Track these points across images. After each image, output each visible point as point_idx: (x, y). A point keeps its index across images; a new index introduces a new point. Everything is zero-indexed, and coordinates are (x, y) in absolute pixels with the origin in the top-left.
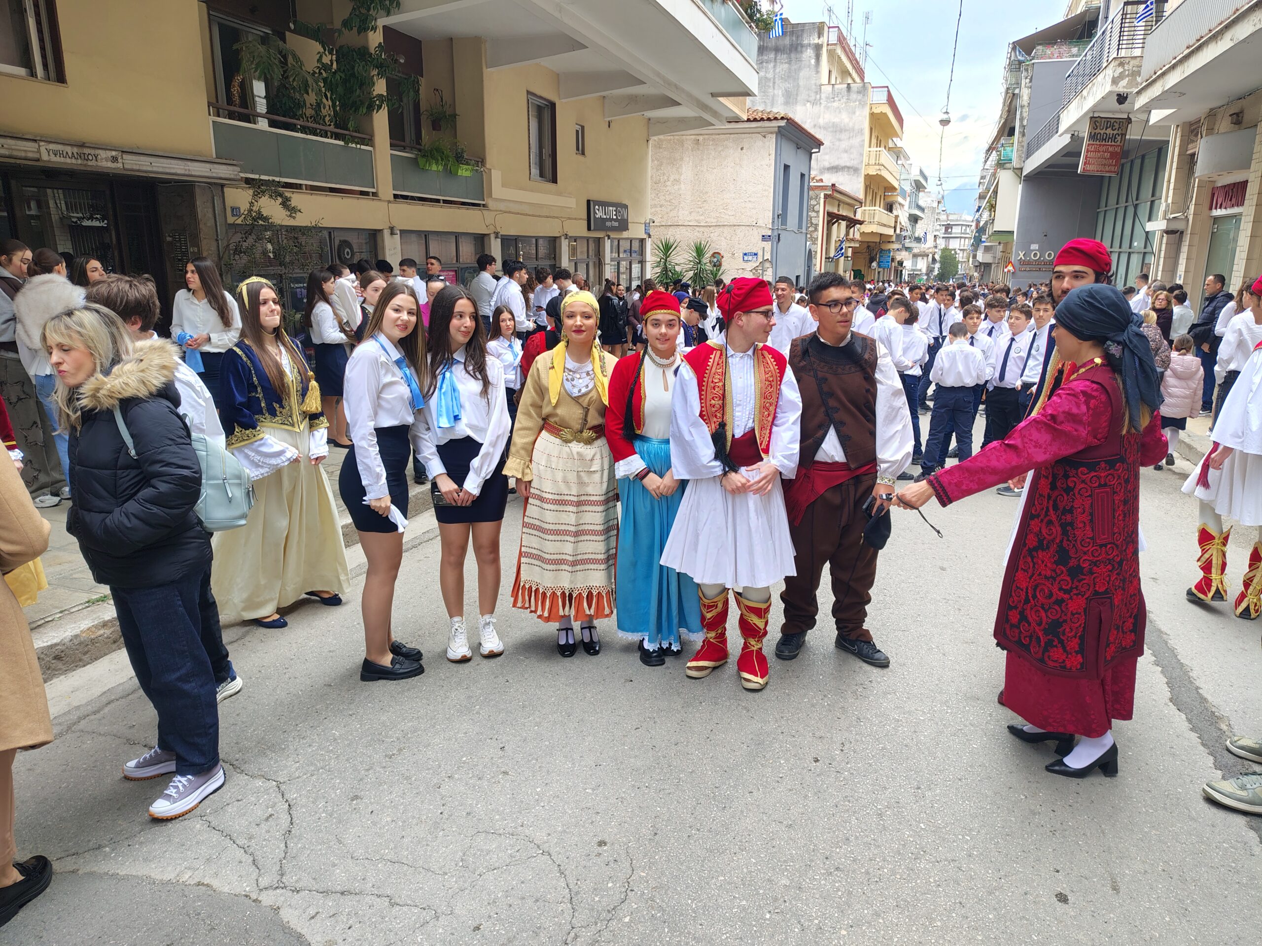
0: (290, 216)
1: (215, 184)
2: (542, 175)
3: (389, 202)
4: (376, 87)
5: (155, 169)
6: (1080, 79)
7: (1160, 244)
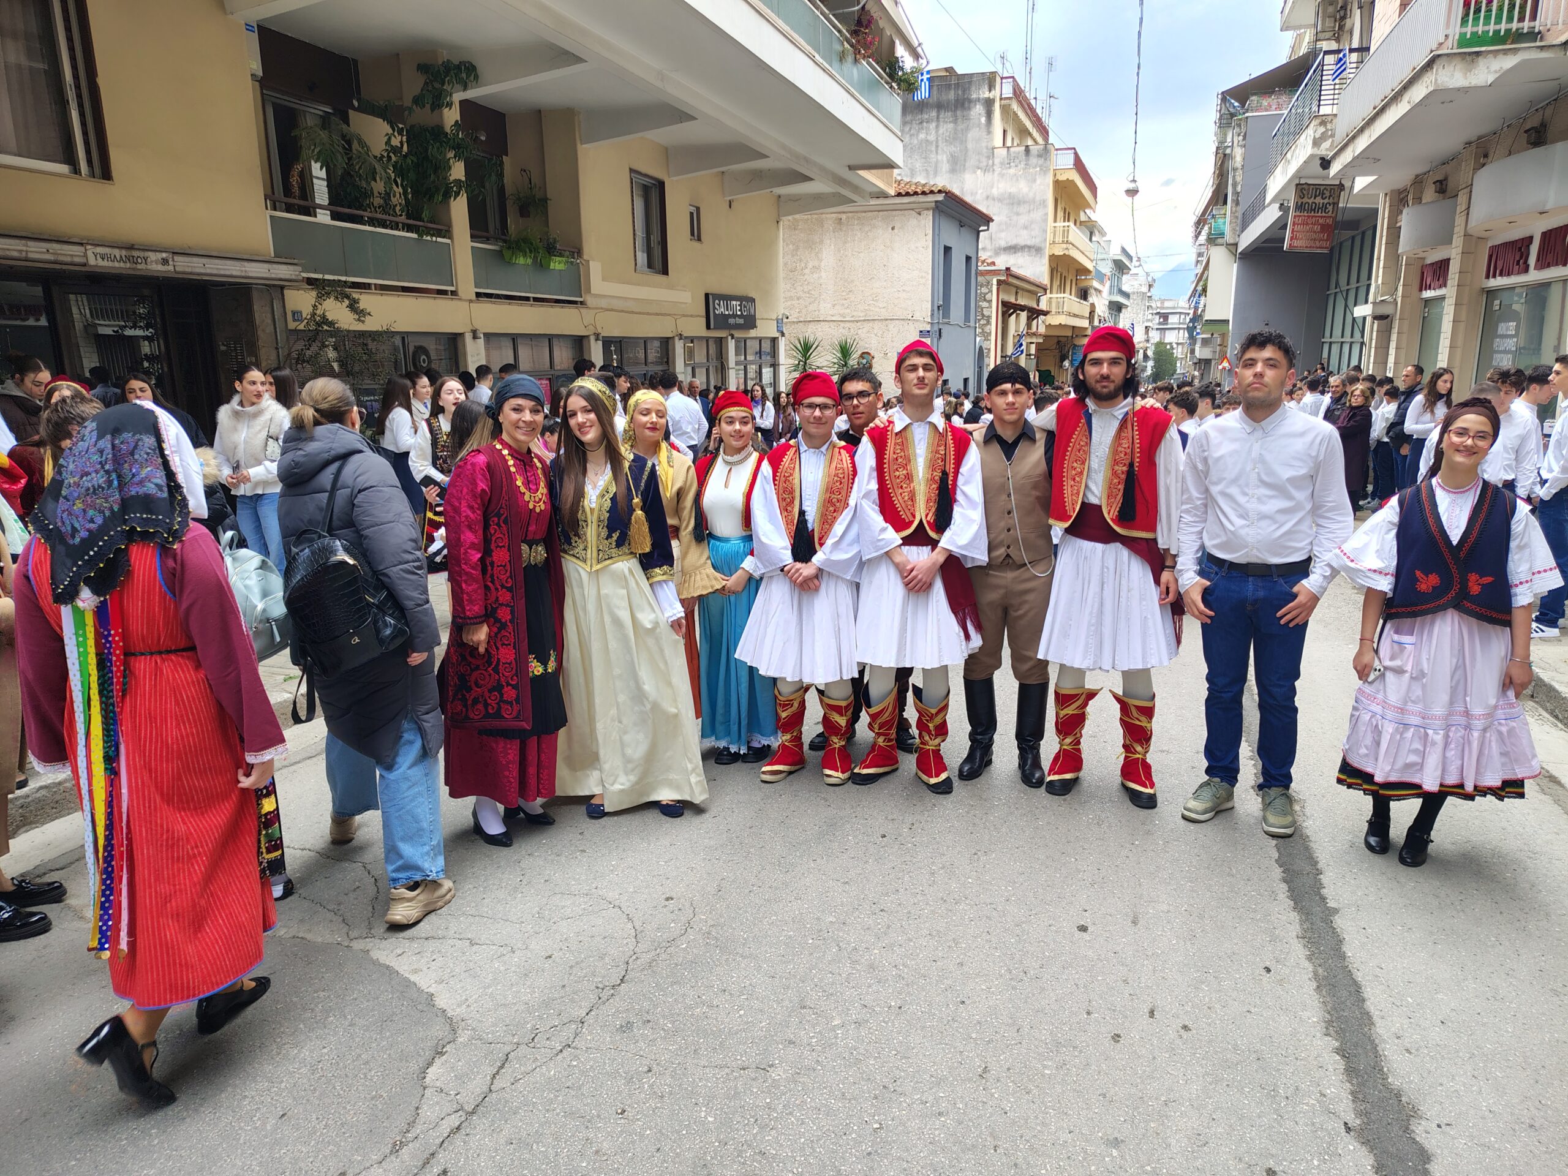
0: (359, 320)
1: (275, 285)
2: (649, 265)
3: (471, 301)
4: (453, 172)
5: (209, 271)
6: (1286, 139)
7: (1372, 331)
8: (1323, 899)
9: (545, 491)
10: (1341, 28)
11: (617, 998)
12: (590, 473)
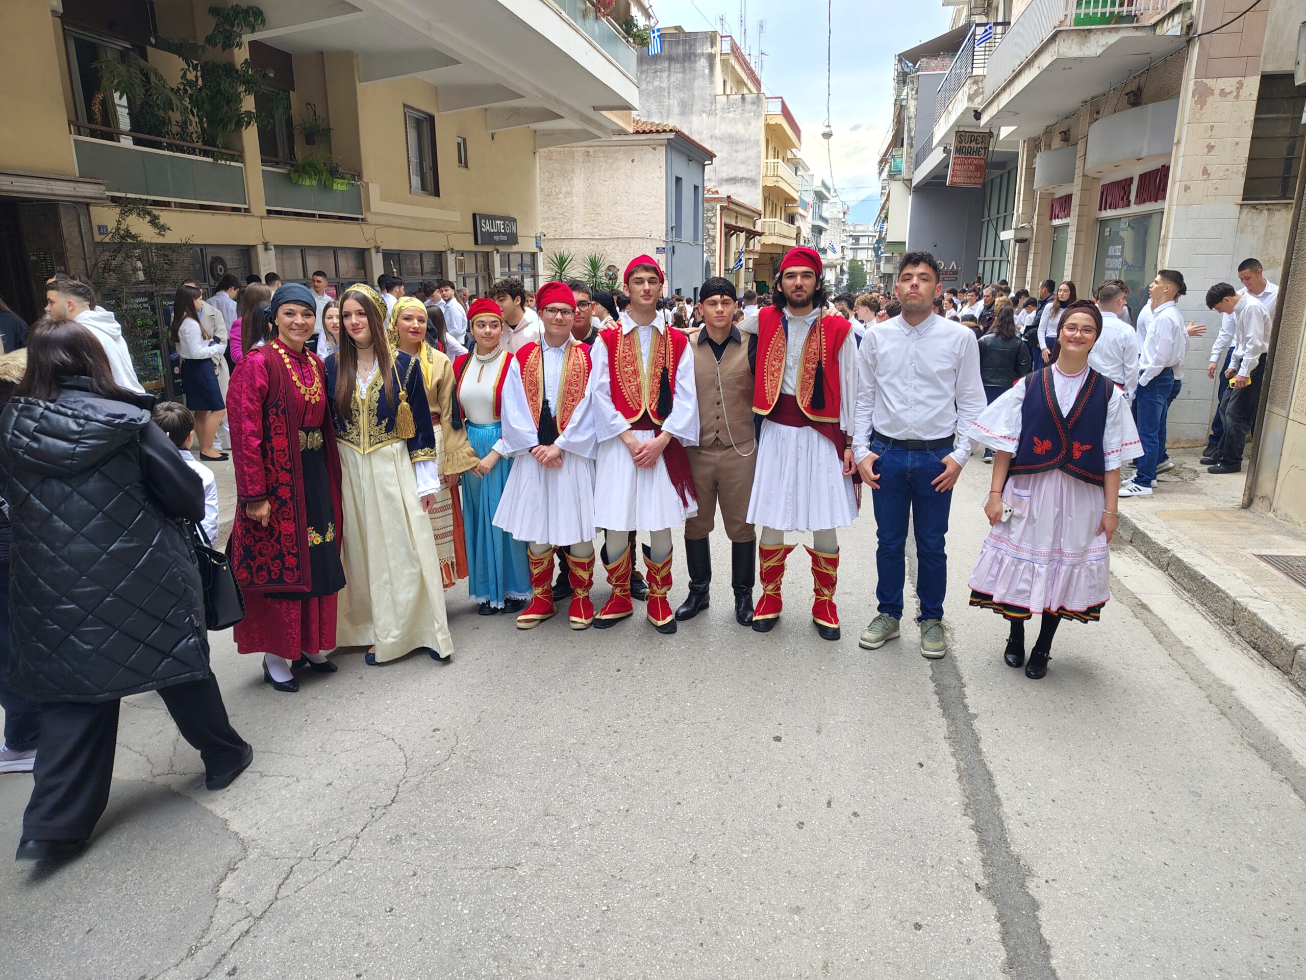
0: (159, 234)
1: (80, 203)
2: (424, 188)
3: (262, 217)
4: (244, 104)
5: (21, 189)
6: (947, 94)
7: (1013, 251)
8: (966, 707)
9: (320, 385)
10: (989, 5)
11: (388, 816)
12: (360, 369)
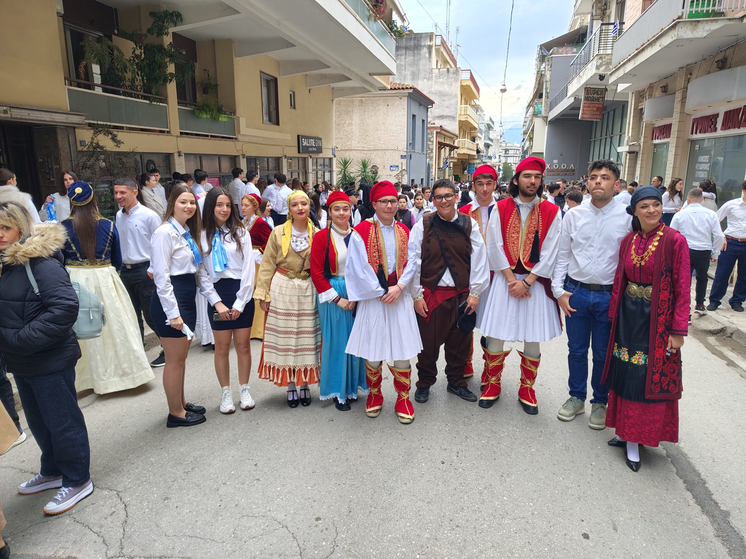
0: (117, 146)
1: (70, 126)
2: (270, 120)
3: (177, 137)
4: (168, 69)
5: (31, 118)
6: (578, 66)
7: (625, 160)
10: (604, 14)
